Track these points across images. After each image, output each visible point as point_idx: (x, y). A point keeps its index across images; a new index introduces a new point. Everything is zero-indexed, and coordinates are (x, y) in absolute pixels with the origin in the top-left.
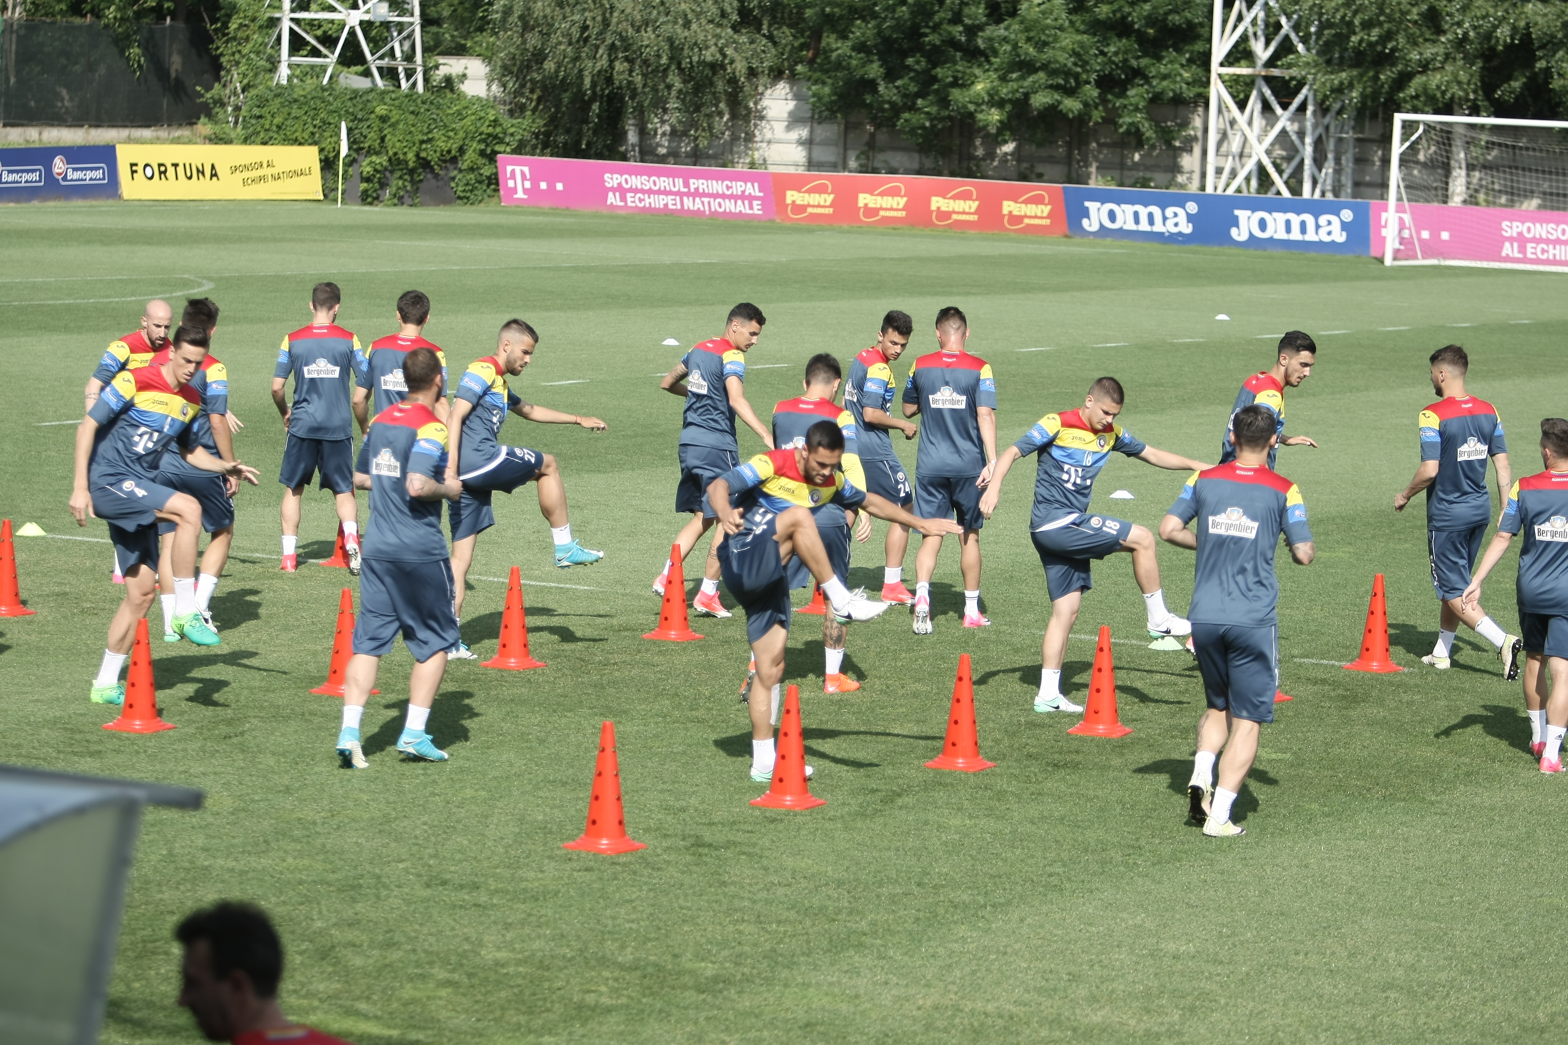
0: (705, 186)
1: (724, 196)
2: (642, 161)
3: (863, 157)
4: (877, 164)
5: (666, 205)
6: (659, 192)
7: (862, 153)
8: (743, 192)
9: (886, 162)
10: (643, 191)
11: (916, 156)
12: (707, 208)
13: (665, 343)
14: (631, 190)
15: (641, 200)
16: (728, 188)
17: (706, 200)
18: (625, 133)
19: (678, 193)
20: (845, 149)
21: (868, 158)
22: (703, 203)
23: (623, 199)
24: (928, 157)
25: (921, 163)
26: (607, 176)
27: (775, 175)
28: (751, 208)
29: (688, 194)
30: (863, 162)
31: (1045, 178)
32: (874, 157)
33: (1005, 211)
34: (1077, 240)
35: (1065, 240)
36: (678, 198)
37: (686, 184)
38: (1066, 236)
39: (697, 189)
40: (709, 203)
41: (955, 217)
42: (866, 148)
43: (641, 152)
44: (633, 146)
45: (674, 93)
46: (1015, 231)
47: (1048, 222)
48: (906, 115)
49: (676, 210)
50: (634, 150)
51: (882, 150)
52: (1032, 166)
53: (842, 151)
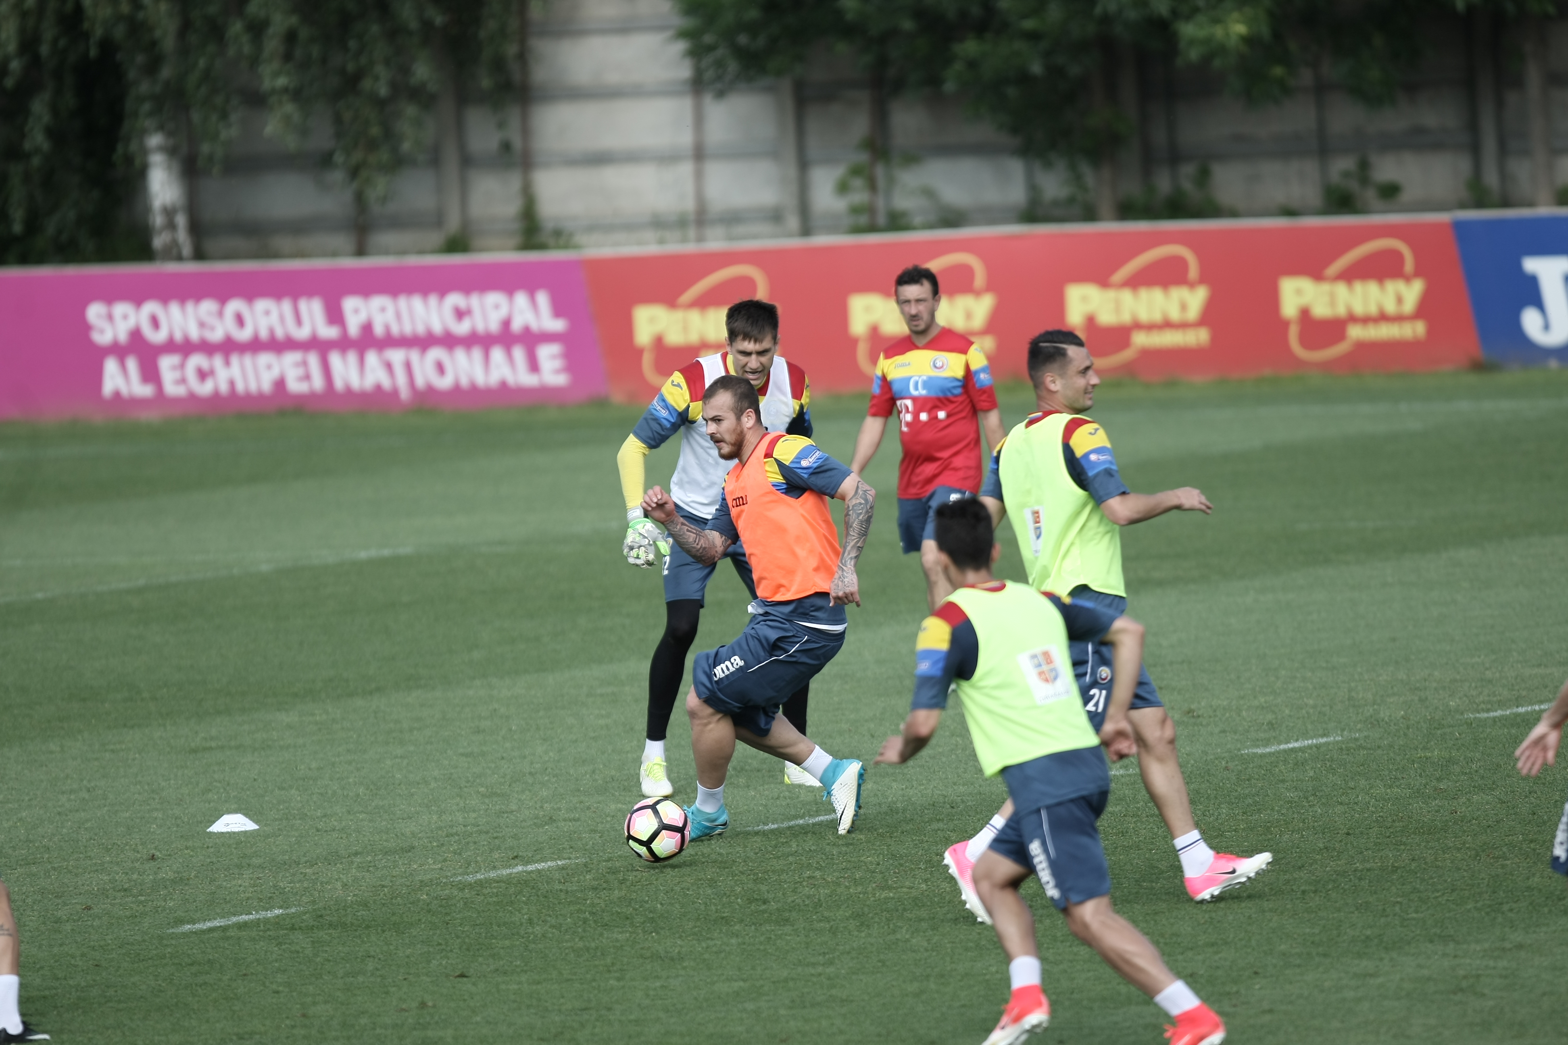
0: (390, 315)
1: (449, 341)
2: (199, 255)
3: (858, 183)
4: (902, 202)
5: (280, 384)
6: (255, 346)
7: (856, 171)
8: (506, 324)
9: (928, 193)
10: (207, 348)
11: (1016, 168)
12: (401, 380)
13: (219, 827)
14: (170, 347)
15: (203, 375)
16: (460, 314)
17: (397, 356)
18: (142, 173)
19: (314, 344)
20: (804, 164)
21: (872, 186)
22: (389, 366)
23: (150, 374)
24: (1048, 165)
25: (1033, 188)
26: (95, 312)
27: (598, 266)
28: (534, 366)
29: (344, 344)
30: (860, 197)
31: (1406, 196)
32: (891, 181)
33: (1289, 307)
34: (1512, 376)
35: (1473, 379)
36: (313, 360)
37: (335, 316)
38: (1479, 367)
39: (367, 328)
40: (408, 366)
41: (1140, 339)
42: (863, 157)
43: (196, 229)
44: (169, 213)
45: (272, 44)
46: (1327, 366)
47: (1417, 329)
48: (970, 47)
49: (312, 397)
50: (171, 225)
51: (912, 158)
52: (1364, 166)
53: (792, 171)
